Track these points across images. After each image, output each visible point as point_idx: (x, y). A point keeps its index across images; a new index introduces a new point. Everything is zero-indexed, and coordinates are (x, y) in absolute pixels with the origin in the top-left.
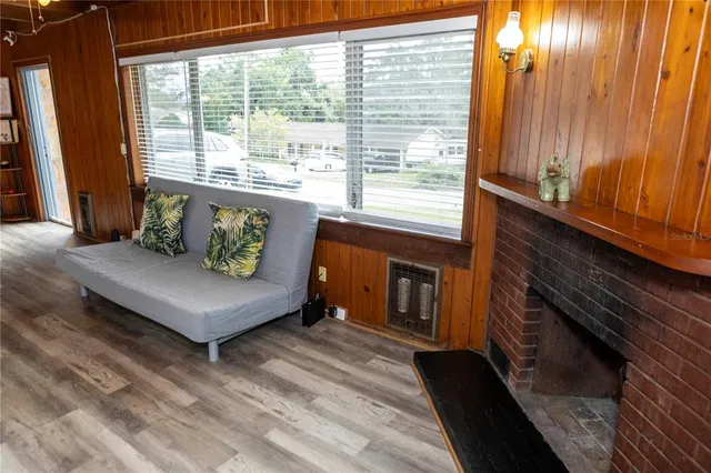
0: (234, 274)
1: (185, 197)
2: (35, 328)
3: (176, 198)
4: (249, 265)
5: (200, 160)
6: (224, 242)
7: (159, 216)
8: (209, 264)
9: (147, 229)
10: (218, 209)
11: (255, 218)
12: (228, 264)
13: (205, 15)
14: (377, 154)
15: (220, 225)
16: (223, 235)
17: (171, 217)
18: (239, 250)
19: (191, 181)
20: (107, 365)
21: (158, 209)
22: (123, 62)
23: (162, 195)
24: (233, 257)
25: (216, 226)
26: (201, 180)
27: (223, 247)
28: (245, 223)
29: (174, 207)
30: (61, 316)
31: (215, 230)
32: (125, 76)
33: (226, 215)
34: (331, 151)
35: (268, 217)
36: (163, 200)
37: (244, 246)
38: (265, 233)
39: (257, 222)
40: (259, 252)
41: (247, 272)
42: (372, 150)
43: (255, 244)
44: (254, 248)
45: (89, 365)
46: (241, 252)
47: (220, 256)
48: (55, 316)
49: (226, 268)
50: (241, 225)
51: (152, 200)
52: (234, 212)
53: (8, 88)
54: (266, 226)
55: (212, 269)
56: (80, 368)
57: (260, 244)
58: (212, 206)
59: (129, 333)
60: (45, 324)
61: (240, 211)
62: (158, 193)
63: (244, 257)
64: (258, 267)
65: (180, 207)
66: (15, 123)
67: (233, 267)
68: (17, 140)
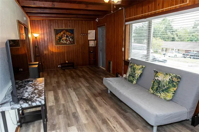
0: (162, 98)
1: (144, 66)
2: (96, 101)
3: (141, 66)
4: (169, 96)
5: (148, 54)
6: (159, 85)
7: (134, 72)
8: (152, 92)
9: (130, 75)
10: (157, 72)
11: (174, 78)
12: (160, 94)
13: (159, 5)
14: (195, 52)
15: (158, 78)
16: (159, 82)
17: (138, 72)
18: (166, 89)
19: (145, 61)
20: (117, 122)
21: (134, 69)
22: (126, 23)
23: (136, 65)
24: (163, 91)
25: (156, 78)
26: (148, 60)
27: (159, 87)
28: (170, 79)
29: (140, 69)
30: (103, 99)
31: (156, 80)
32: (127, 27)
33: (161, 75)
34: (177, 51)
35: (180, 78)
36: (135, 66)
37: (168, 88)
38: (177, 84)
39: (174, 79)
40: (175, 91)
41: (169, 98)
42: (193, 51)
43: (173, 88)
44: (172, 90)
45: (111, 119)
46: (167, 90)
47: (157, 89)
48: (102, 98)
49: (159, 95)
50: (168, 80)
51: (131, 66)
52: (164, 74)
53: (95, 33)
54: (179, 82)
55: (153, 94)
56: (109, 120)
57: (175, 89)
58: (155, 71)
59: (123, 110)
60: (99, 100)
61: (167, 74)
62: (134, 64)
63: (168, 92)
64: (173, 97)
65: (142, 69)
66: (95, 41)
67: (163, 95)
68: (95, 46)
